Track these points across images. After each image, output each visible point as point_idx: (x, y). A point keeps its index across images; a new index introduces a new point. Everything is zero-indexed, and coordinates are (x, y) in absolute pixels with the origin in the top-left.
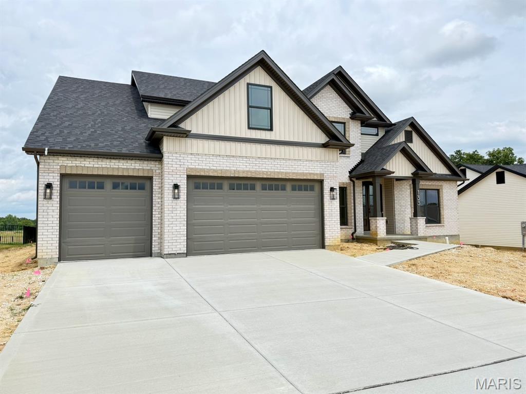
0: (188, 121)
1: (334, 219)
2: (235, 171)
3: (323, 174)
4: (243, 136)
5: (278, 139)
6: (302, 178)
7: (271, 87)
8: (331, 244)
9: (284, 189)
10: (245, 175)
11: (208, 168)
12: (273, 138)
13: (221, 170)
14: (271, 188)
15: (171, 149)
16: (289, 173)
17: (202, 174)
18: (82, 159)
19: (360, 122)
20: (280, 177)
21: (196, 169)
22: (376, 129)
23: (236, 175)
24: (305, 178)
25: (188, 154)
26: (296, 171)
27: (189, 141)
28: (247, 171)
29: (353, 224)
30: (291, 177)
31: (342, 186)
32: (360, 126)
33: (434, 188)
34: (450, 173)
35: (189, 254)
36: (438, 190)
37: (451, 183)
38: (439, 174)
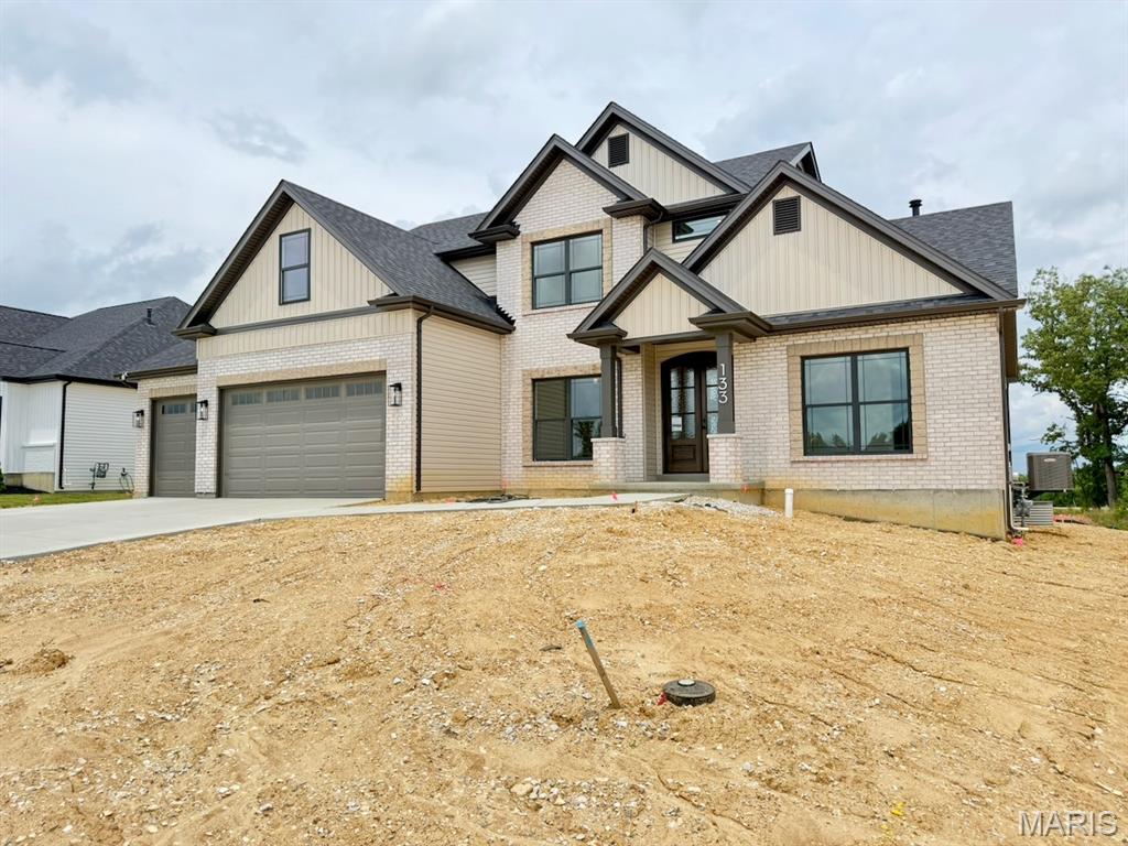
0: (218, 313)
1: (400, 443)
3: (385, 360)
4: (274, 317)
5: (318, 312)
6: (350, 372)
8: (394, 489)
9: (336, 394)
12: (312, 312)
15: (203, 354)
16: (331, 366)
19: (640, 217)
25: (217, 357)
27: (217, 339)
28: (279, 372)
31: (591, 372)
32: (645, 228)
33: (883, 346)
34: (957, 291)
35: (219, 494)
36: (906, 350)
37: (965, 321)
38: (899, 303)
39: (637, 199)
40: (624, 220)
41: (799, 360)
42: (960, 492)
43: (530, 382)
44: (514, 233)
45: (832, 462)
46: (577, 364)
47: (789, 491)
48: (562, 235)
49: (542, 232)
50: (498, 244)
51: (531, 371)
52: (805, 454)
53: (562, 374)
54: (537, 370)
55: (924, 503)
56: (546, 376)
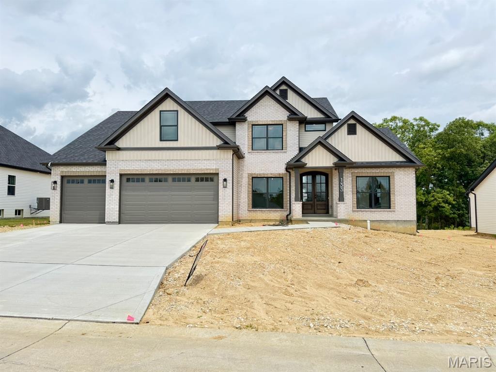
0: (120, 140)
1: (226, 202)
2: (150, 170)
3: (218, 169)
4: (157, 146)
5: (182, 146)
7: (177, 111)
8: (223, 221)
9: (189, 181)
10: (157, 172)
11: (132, 168)
12: (178, 146)
13: (141, 169)
14: (179, 181)
15: (110, 158)
17: (129, 172)
18: (71, 167)
19: (298, 122)
20: (183, 172)
21: (125, 170)
22: (324, 125)
23: (151, 173)
24: (203, 172)
25: (120, 161)
26: (196, 168)
27: (120, 152)
28: (159, 170)
29: (288, 208)
30: (191, 172)
31: (278, 176)
32: (299, 125)
33: (382, 175)
34: (404, 160)
35: (120, 223)
36: (389, 177)
37: (406, 169)
38: (388, 162)
39: (301, 116)
40: (292, 122)
41: (355, 177)
42: (404, 221)
43: (251, 178)
44: (244, 120)
45: (366, 211)
46: (272, 173)
47: (368, 221)
48: (266, 123)
49: (257, 121)
50: (237, 123)
51: (252, 174)
52: (357, 208)
53: (266, 176)
54: (255, 174)
55: (394, 224)
56: (259, 176)
